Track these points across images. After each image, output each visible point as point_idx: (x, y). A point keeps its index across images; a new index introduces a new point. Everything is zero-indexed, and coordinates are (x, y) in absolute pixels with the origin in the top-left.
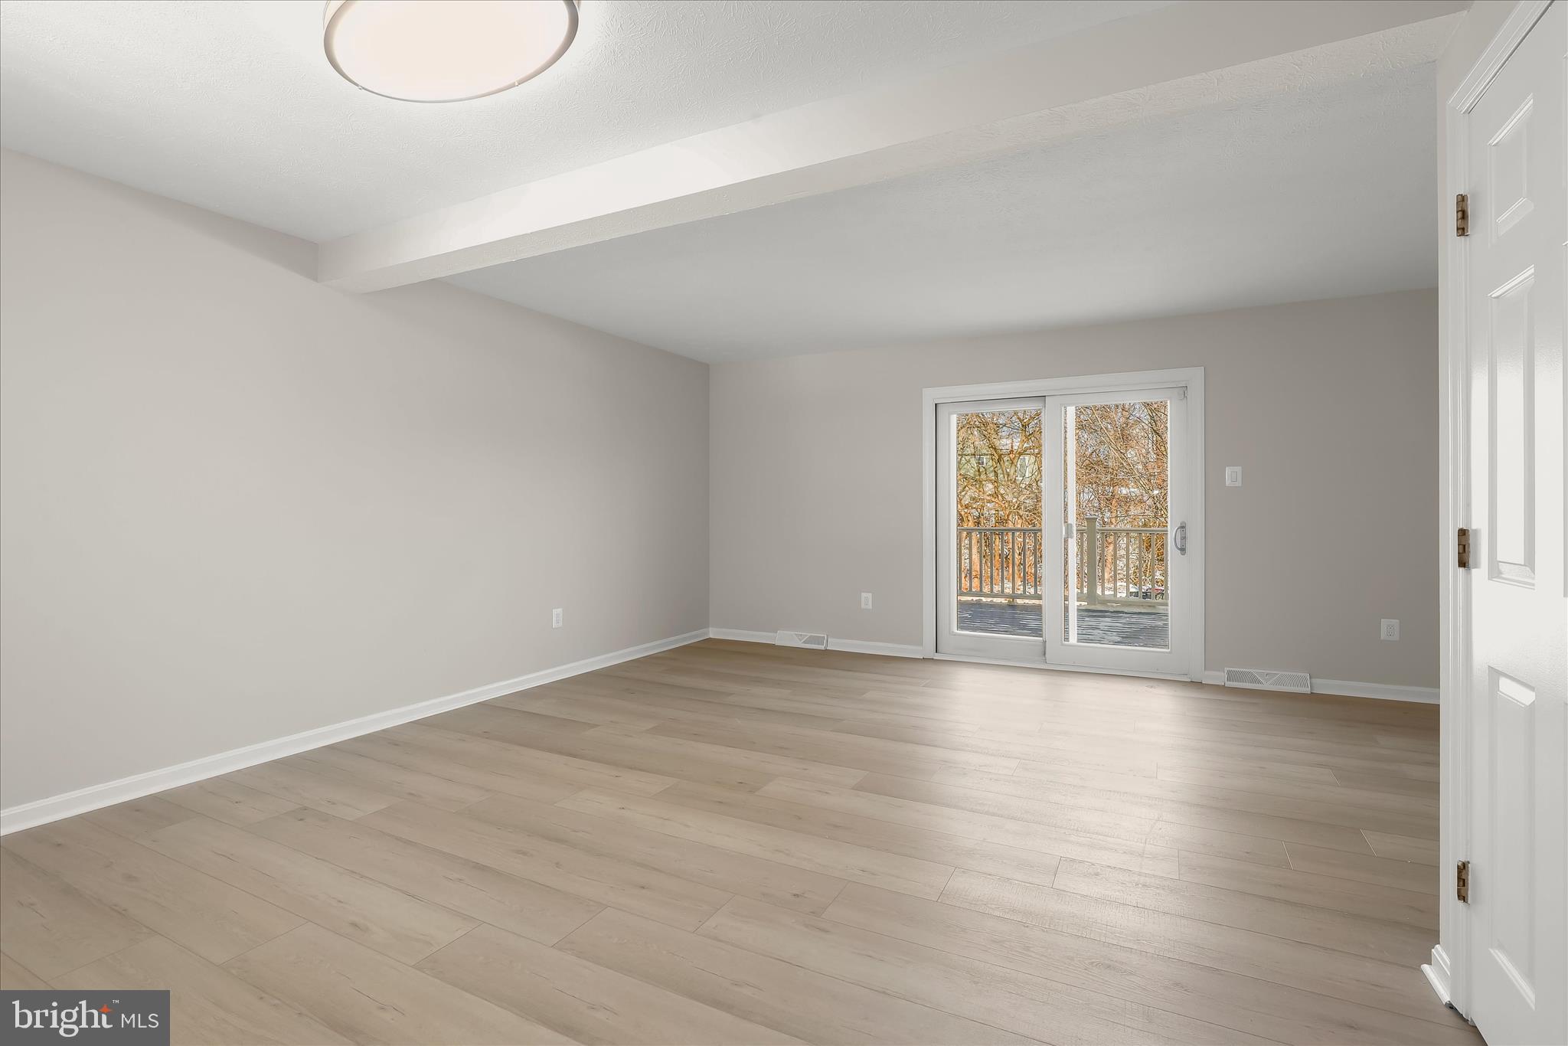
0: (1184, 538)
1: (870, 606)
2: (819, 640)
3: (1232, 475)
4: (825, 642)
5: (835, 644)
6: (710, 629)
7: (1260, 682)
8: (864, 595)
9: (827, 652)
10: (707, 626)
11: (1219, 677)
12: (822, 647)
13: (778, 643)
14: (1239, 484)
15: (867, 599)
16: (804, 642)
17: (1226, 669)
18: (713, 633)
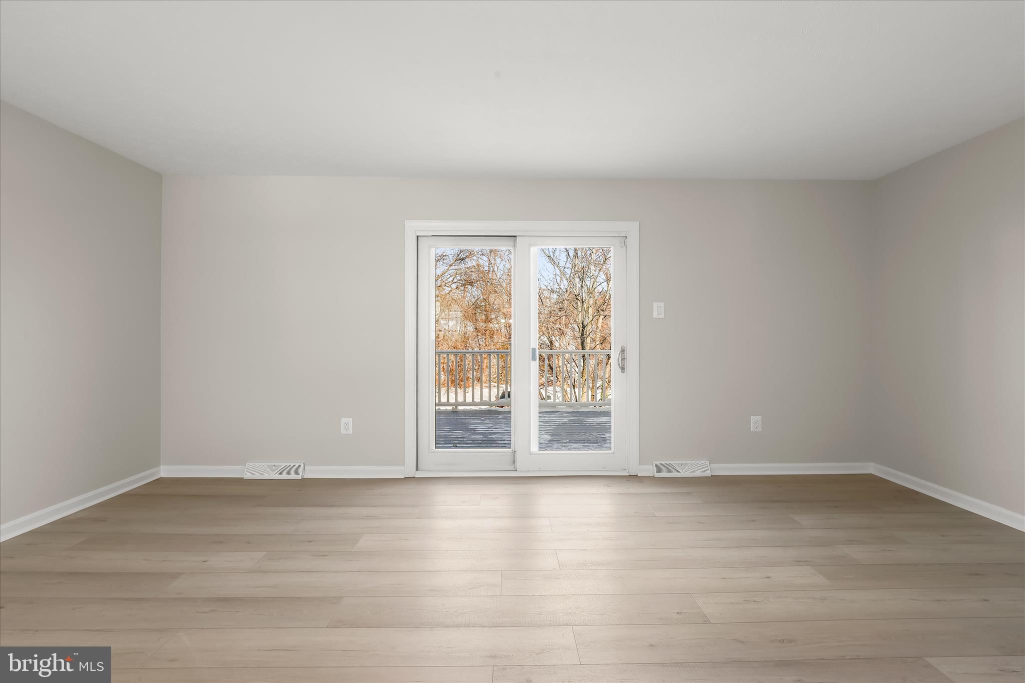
0: (623, 359)
1: (350, 431)
2: (296, 470)
3: (658, 310)
4: (302, 470)
5: (313, 472)
6: (162, 467)
7: (678, 471)
8: (344, 420)
9: (305, 483)
10: (156, 463)
11: (648, 470)
12: (298, 477)
13: (247, 476)
14: (662, 316)
15: (347, 425)
16: (277, 474)
17: (655, 463)
18: (165, 471)
